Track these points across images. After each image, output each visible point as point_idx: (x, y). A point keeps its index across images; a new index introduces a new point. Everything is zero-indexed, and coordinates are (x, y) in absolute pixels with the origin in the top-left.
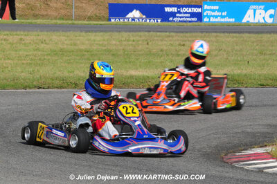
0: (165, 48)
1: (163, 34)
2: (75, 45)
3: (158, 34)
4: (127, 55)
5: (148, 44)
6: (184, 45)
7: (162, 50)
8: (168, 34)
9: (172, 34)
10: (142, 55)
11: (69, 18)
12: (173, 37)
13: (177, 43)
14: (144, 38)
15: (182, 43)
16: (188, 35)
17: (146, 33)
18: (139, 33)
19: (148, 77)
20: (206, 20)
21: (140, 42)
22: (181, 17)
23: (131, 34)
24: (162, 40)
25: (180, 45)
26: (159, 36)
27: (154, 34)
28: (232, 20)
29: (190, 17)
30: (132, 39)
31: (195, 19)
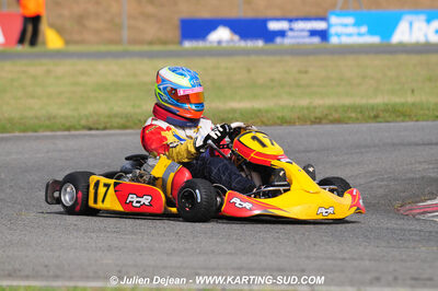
0: (277, 77)
1: (271, 58)
2: (135, 75)
3: (264, 58)
4: (219, 87)
6: (306, 72)
7: (272, 80)
8: (278, 57)
9: (285, 58)
10: (242, 87)
11: (118, 42)
12: (287, 62)
13: (296, 70)
14: (242, 64)
15: (304, 70)
16: (311, 58)
17: (245, 58)
19: (260, 110)
20: (334, 40)
21: (236, 71)
22: (295, 37)
23: (221, 59)
24: (270, 67)
25: (300, 72)
26: (265, 61)
27: (258, 58)
28: (376, 39)
30: (223, 65)
31: (317, 39)
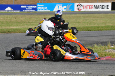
0: (23, 20)
1: (22, 15)
3: (20, 15)
4: (8, 23)
5: (16, 19)
6: (31, 19)
7: (22, 21)
8: (23, 15)
9: (26, 15)
10: (14, 23)
12: (26, 16)
13: (28, 18)
14: (14, 17)
15: (30, 18)
16: (32, 15)
17: (15, 15)
18: (12, 15)
19: (18, 29)
20: (38, 11)
21: (12, 18)
22: (28, 10)
23: (8, 15)
24: (21, 17)
25: (29, 19)
26: (20, 16)
27: (18, 15)
28: (49, 11)
29: (32, 10)
30: (9, 17)
31: (34, 10)
